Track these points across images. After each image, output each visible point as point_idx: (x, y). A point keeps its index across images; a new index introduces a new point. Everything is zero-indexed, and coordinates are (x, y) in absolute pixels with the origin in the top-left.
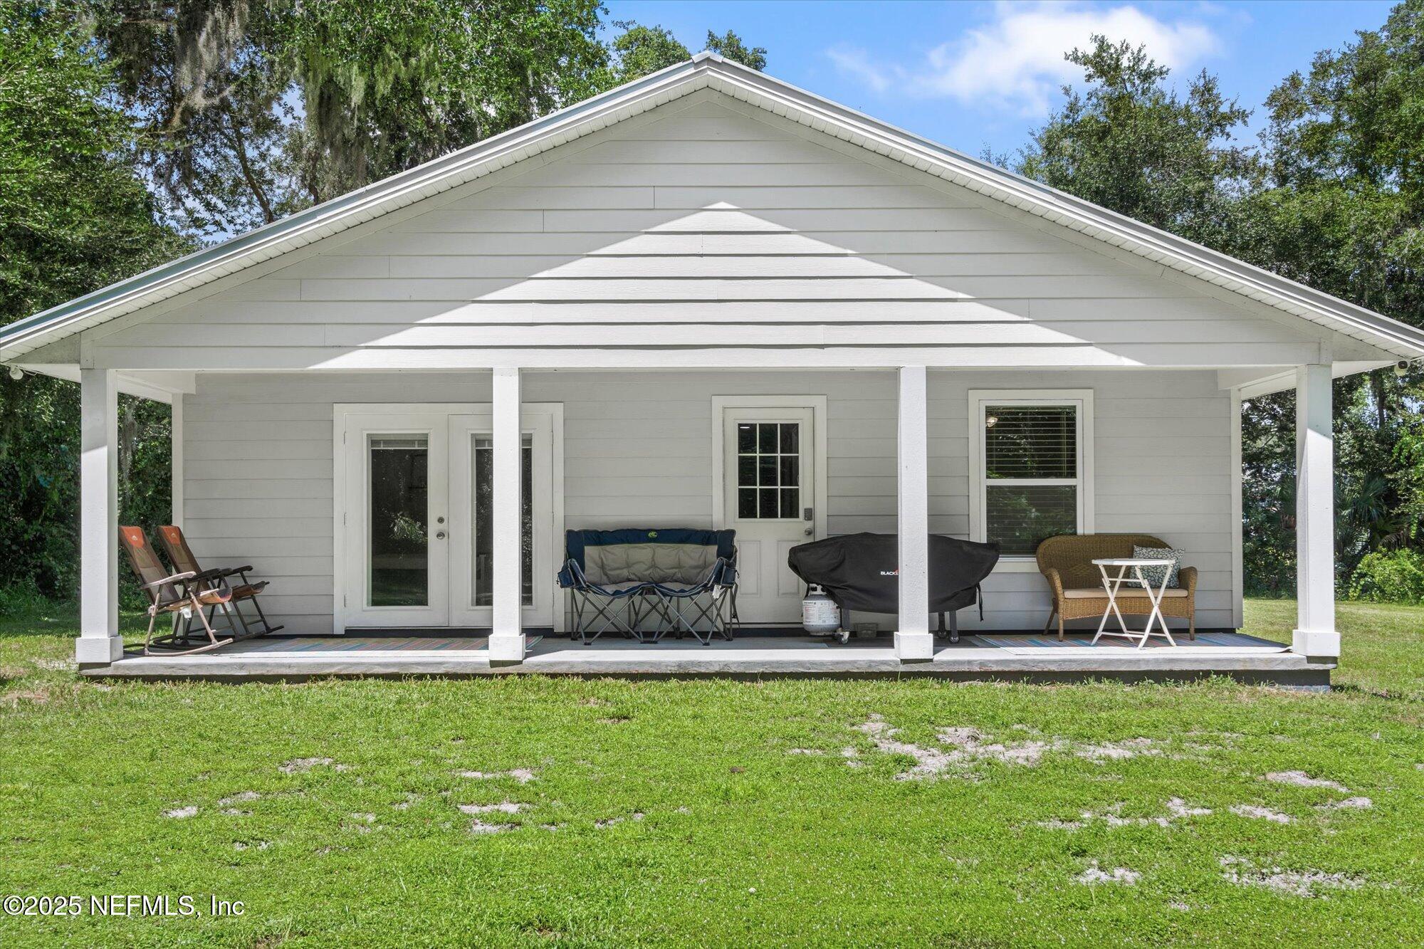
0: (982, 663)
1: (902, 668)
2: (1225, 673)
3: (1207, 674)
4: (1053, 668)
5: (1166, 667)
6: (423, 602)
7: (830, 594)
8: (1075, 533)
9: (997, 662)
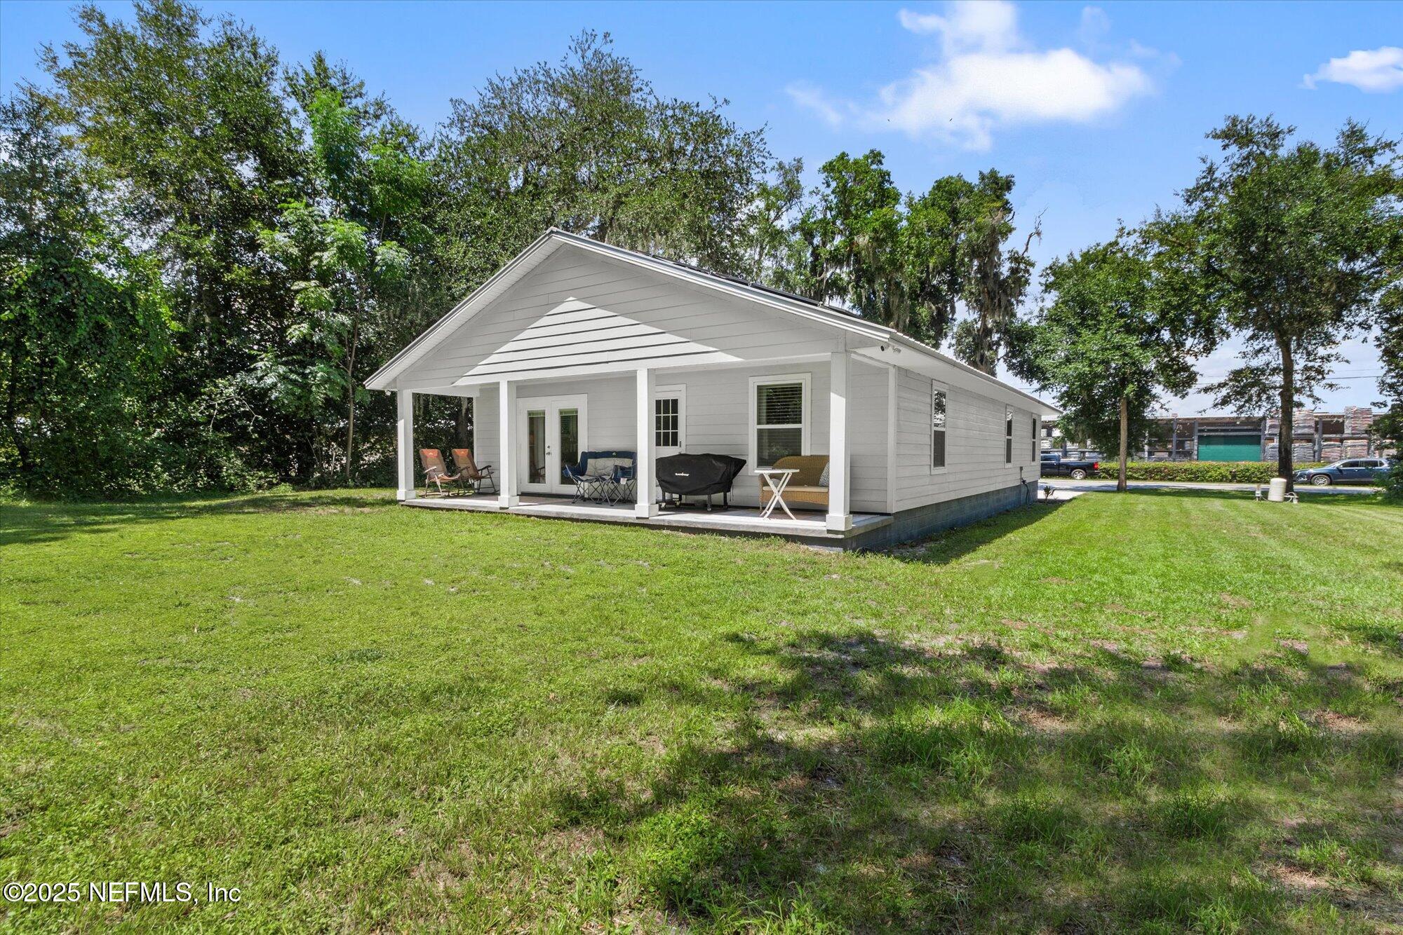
0: (669, 521)
1: (637, 521)
2: (780, 535)
3: (768, 535)
4: (700, 526)
5: (752, 530)
6: (545, 482)
8: (800, 455)
9: (676, 521)
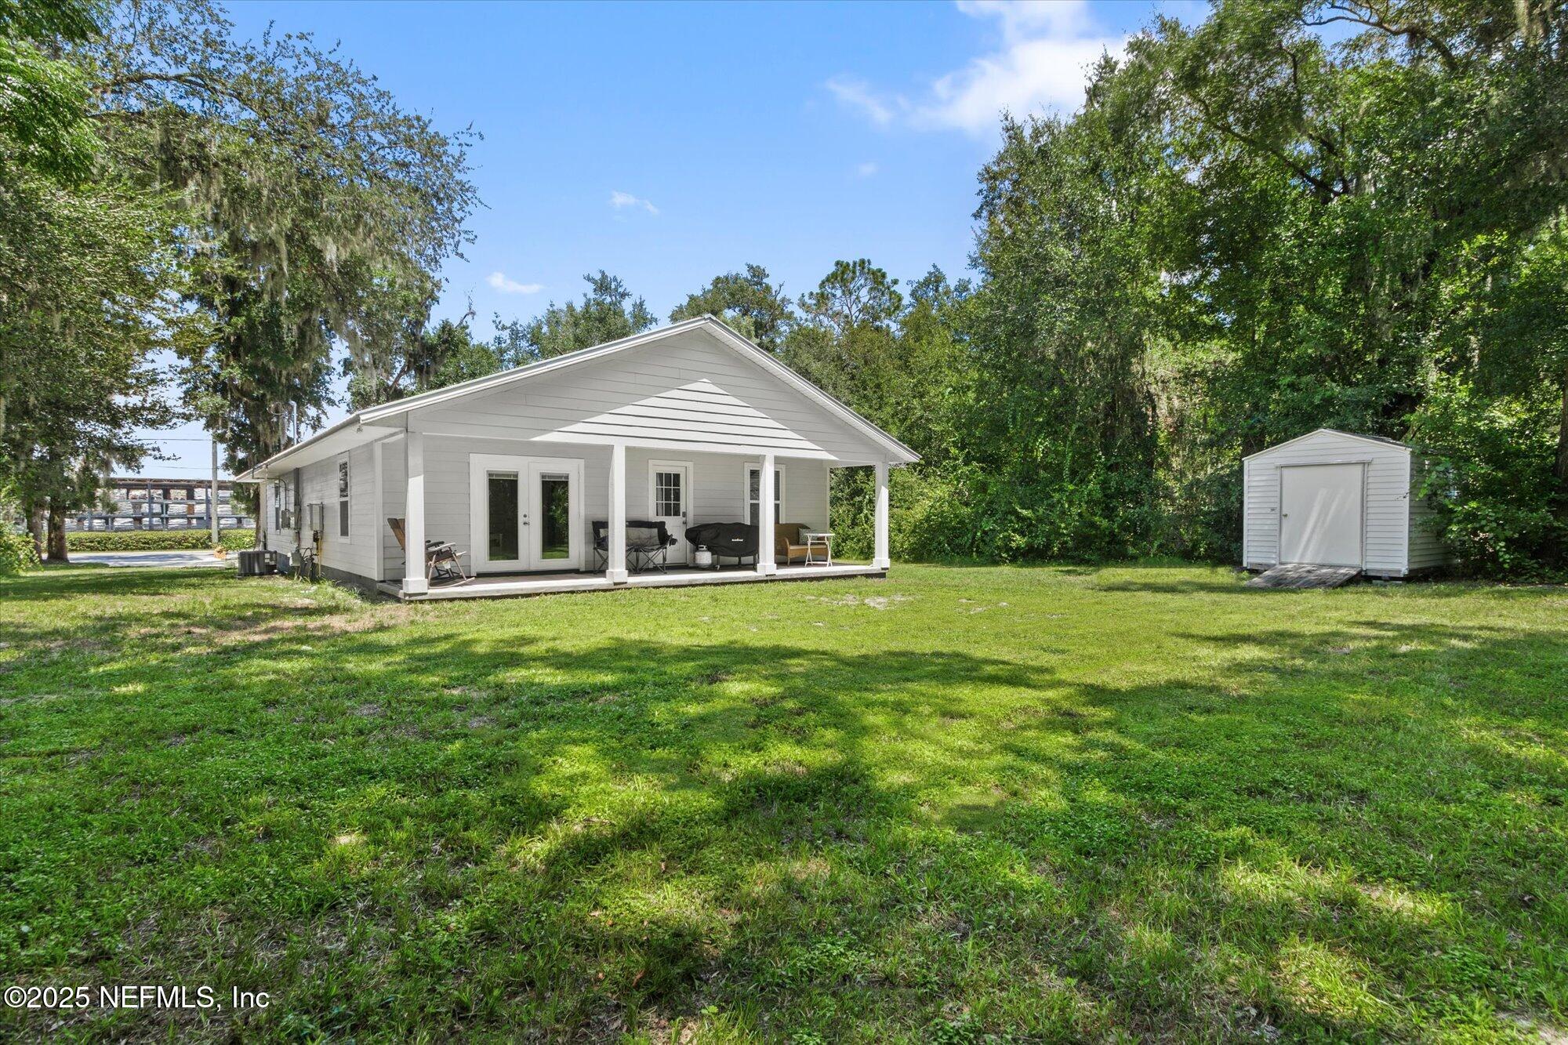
1: (762, 578)
6: (516, 558)
7: (709, 549)
